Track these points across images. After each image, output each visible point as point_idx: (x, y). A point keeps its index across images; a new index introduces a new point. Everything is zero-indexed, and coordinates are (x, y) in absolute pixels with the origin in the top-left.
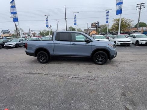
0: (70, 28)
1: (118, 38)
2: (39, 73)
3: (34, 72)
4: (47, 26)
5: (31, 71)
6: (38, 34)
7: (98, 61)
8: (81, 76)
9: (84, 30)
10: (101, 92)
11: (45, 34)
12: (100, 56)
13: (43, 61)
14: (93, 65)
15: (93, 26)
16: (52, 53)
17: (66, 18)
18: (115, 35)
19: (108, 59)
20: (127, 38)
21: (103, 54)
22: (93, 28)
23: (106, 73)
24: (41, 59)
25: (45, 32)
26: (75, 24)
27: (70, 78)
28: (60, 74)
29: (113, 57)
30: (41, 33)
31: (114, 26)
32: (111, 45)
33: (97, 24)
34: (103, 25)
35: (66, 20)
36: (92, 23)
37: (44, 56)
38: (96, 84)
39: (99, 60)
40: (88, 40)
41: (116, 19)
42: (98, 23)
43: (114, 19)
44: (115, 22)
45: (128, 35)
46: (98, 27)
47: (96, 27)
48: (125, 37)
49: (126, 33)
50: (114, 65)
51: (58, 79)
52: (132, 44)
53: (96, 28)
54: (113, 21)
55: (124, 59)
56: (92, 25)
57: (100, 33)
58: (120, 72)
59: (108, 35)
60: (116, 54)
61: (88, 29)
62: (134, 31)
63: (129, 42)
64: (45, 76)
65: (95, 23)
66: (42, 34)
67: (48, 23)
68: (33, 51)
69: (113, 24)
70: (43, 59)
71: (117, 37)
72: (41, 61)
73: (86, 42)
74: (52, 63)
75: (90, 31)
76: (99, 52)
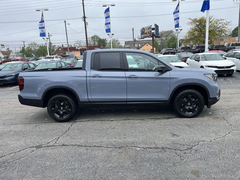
0: (92, 37)
1: (206, 60)
2: (64, 145)
3: (51, 144)
4: (43, 35)
5: (43, 141)
6: (16, 53)
7: (185, 110)
8: (160, 144)
9: (126, 43)
10: (216, 173)
11: (33, 52)
12: (189, 100)
13: (61, 116)
14: (175, 119)
15: (146, 33)
16: (83, 97)
17: (85, 17)
18: (200, 54)
19: (206, 106)
20: (226, 59)
21: (194, 96)
22: (145, 39)
23: (209, 134)
24: (58, 113)
25: (33, 49)
26: (108, 31)
27: (138, 149)
28: (114, 143)
29: (215, 100)
30: (23, 51)
31: (191, 33)
32: (209, 76)
33: (153, 29)
34: (166, 32)
35: (85, 21)
36: (144, 29)
37: (63, 106)
38: (201, 159)
39: (187, 108)
40: (162, 68)
41: (195, 20)
42: (157, 26)
43: (190, 19)
44: (193, 26)
45: (225, 54)
46: (156, 37)
47: (153, 36)
48: (220, 57)
49: (218, 48)
50: (217, 118)
51: (114, 154)
52: (237, 71)
53: (151, 39)
54: (189, 24)
55: (231, 103)
56: (143, 32)
57: (164, 50)
58: (235, 131)
59: (184, 55)
60: (219, 94)
61: (135, 41)
62: (233, 45)
63: (232, 68)
64: (82, 150)
65: (150, 28)
66: (27, 53)
67: (44, 28)
68: (37, 95)
69: (190, 30)
70: (61, 113)
71: (206, 58)
72: (58, 116)
73: (159, 71)
74: (83, 120)
75: (140, 45)
76: (186, 91)
